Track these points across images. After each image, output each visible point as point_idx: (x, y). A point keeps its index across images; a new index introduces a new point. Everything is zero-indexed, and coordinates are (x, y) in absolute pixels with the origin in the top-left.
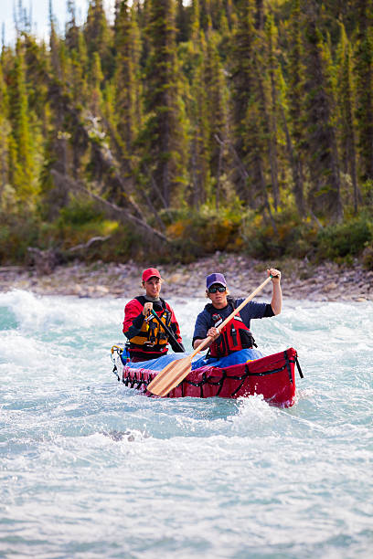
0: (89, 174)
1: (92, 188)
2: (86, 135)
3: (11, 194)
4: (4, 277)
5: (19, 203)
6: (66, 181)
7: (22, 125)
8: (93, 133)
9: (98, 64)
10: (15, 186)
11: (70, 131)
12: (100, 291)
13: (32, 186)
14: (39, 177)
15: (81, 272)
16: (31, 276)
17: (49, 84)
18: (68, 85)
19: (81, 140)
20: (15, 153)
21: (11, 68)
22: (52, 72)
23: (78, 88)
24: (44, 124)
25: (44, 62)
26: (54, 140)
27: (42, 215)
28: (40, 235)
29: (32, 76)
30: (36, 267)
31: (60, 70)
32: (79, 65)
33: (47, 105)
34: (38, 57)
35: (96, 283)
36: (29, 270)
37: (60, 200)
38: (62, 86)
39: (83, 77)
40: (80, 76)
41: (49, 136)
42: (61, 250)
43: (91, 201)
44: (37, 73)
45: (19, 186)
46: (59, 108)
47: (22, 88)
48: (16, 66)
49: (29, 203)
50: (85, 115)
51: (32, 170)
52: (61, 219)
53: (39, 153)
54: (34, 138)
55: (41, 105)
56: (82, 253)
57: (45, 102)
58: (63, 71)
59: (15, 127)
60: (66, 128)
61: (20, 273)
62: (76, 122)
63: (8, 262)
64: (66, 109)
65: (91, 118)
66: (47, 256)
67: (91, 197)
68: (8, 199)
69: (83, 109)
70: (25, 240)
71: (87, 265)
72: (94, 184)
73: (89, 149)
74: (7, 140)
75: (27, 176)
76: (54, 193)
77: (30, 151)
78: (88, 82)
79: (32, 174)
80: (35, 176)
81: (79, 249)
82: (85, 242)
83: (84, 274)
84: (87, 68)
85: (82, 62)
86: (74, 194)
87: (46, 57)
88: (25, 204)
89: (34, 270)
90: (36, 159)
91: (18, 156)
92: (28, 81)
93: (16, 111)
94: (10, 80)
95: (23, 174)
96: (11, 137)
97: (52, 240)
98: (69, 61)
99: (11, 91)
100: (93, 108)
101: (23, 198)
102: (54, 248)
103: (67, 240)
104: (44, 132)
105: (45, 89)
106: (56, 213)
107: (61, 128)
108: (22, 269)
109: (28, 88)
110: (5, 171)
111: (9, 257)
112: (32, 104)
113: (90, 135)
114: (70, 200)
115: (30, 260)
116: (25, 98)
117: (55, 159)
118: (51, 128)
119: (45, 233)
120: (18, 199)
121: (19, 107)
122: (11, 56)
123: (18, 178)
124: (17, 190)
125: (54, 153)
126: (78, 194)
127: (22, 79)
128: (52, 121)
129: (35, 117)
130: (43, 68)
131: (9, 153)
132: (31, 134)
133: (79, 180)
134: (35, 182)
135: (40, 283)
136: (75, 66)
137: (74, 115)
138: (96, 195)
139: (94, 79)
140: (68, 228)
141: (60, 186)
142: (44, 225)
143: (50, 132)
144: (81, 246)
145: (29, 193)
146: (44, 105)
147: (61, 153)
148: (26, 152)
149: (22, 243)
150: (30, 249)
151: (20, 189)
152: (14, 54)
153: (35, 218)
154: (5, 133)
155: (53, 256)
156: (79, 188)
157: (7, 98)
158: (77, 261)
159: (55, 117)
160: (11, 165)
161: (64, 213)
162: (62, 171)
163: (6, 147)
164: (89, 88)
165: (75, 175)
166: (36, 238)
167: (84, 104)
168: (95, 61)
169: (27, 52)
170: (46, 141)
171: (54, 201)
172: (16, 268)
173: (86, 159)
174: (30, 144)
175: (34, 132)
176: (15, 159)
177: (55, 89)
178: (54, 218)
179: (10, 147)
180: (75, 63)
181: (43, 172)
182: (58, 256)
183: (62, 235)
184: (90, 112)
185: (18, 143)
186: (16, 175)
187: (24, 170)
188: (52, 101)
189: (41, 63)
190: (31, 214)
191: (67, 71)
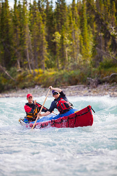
0: (111, 49)
1: (112, 54)
2: (110, 34)
3: (81, 57)
4: (79, 89)
5: (84, 61)
6: (102, 52)
7: (85, 31)
8: (112, 33)
9: (114, 6)
10: (82, 54)
11: (103, 33)
12: (115, 94)
13: (89, 54)
14: (91, 50)
15: (108, 87)
16: (89, 88)
17: (95, 15)
18: (102, 14)
19: (108, 36)
20: (82, 41)
21: (81, 9)
22: (96, 10)
23: (106, 16)
24: (93, 30)
25: (94, 6)
26: (97, 36)
27: (92, 65)
28: (92, 73)
29: (89, 12)
30: (90, 85)
31: (99, 9)
32: (107, 6)
33: (95, 23)
34: (91, 4)
35: (114, 91)
36: (88, 87)
37: (100, 59)
38: (100, 15)
39: (109, 11)
40: (107, 11)
41: (95, 35)
42: (100, 79)
43: (111, 59)
44: (91, 10)
45: (83, 54)
46: (99, 24)
47: (85, 16)
48: (83, 8)
49: (87, 60)
50: (109, 26)
51: (89, 48)
52: (100, 66)
53: (91, 41)
54: (89, 36)
55: (92, 23)
56: (108, 79)
57: (94, 21)
58: (101, 9)
59: (82, 31)
60: (102, 31)
61: (84, 87)
62: (105, 29)
63: (80, 83)
64: (102, 24)
65: (111, 27)
66: (95, 81)
67: (111, 58)
68: (79, 59)
69: (109, 24)
70: (86, 75)
71: (110, 84)
72: (112, 53)
73: (111, 39)
74: (79, 36)
75: (87, 50)
76: (97, 57)
77: (88, 41)
78: (110, 13)
79: (89, 49)
80: (90, 50)
81: (107, 78)
82: (109, 75)
83: (109, 88)
84: (110, 7)
85: (108, 5)
86: (105, 56)
87: (94, 4)
88: (86, 61)
89: (90, 86)
90: (90, 44)
91: (83, 43)
92: (87, 13)
93: (82, 25)
94: (80, 14)
95: (85, 49)
96: (81, 35)
97: (96, 74)
98: (103, 5)
99: (81, 18)
100: (112, 23)
101: (85, 59)
102: (98, 78)
103: (102, 75)
104: (93, 33)
105: (94, 16)
106: (98, 64)
107: (100, 31)
108: (85, 86)
109: (87, 16)
110: (78, 48)
111: (80, 81)
112: (89, 22)
113: (111, 33)
114: (103, 59)
115: (88, 83)
116: (86, 20)
117: (98, 43)
118: (96, 31)
119: (94, 72)
120: (84, 59)
121: (84, 24)
122: (80, 4)
123: (83, 51)
124: (83, 55)
125: (97, 41)
126: (106, 57)
127: (85, 13)
128: (97, 29)
129: (90, 27)
130: (93, 8)
131: (80, 41)
132: (88, 34)
133: (107, 52)
134: (90, 52)
135: (92, 91)
136: (106, 7)
137: (105, 26)
138: (114, 57)
139: (113, 12)
140: (102, 70)
141: (100, 54)
142: (93, 69)
143: (96, 33)
144: (108, 77)
145: (88, 57)
146: (93, 23)
147: (100, 41)
148: (86, 41)
149: (85, 76)
150: (88, 78)
151: (84, 55)
152: (82, 3)
153: (90, 66)
154: (78, 34)
155: (97, 81)
156: (106, 54)
157: (79, 20)
158: (106, 83)
159: (98, 27)
160: (81, 46)
161: (101, 64)
162: (100, 48)
163: (79, 39)
164: (111, 15)
165: (105, 49)
166: (90, 74)
167: (109, 22)
169: (87, 2)
170: (94, 36)
171: (97, 60)
172: (83, 86)
173: (109, 43)
174: (88, 38)
175: (90, 33)
176: (82, 44)
177: (97, 16)
178: (97, 66)
179: (80, 39)
180: (105, 6)
181: (93, 49)
182: (99, 81)
183: (100, 73)
184: (111, 25)
185: (83, 37)
186: (82, 50)
187: (86, 48)
188: (96, 21)
189: (92, 6)
190: (88, 65)
191: (102, 9)
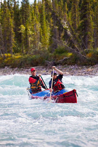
0: (64, 39)
1: (64, 43)
2: (63, 27)
3: (40, 45)
4: (39, 69)
5: (43, 47)
6: (57, 41)
7: (44, 24)
8: (65, 26)
9: (66, 6)
10: (41, 43)
11: (58, 26)
12: (67, 73)
13: (47, 42)
14: (49, 40)
15: (61, 68)
16: (46, 69)
17: (52, 12)
18: (57, 12)
19: (61, 29)
20: (42, 32)
21: (41, 7)
22: (53, 8)
23: (60, 13)
24: (50, 24)
25: (50, 5)
26: (53, 29)
27: (49, 51)
28: (49, 57)
29: (47, 10)
30: (48, 66)
31: (55, 8)
32: (61, 6)
33: (51, 18)
34: (49, 4)
35: (66, 71)
36: (46, 67)
37: (55, 47)
38: (56, 13)
39: (62, 10)
40: (61, 9)
41: (52, 27)
42: (55, 61)
43: (64, 47)
44: (48, 9)
45: (43, 42)
46: (55, 19)
47: (44, 13)
48: (42, 7)
49: (46, 47)
50: (62, 21)
51: (47, 38)
52: (55, 52)
53: (49, 32)
54: (47, 28)
55: (49, 18)
56: (61, 62)
58: (56, 8)
59: (42, 25)
60: (57, 25)
61: (43, 68)
62: (60, 23)
63: (40, 65)
64: (57, 19)
65: (64, 22)
66: (51, 63)
67: (64, 45)
68: (40, 46)
69: (62, 19)
70: (45, 58)
71: (63, 66)
72: (65, 42)
73: (64, 31)
74: (39, 29)
75: (45, 39)
76: (53, 45)
77: (46, 32)
78: (63, 11)
79: (47, 39)
80: (48, 39)
81: (61, 61)
82: (62, 59)
83: (62, 69)
84: (63, 7)
85: (61, 5)
86: (59, 44)
87: (51, 4)
89: (47, 67)
90: (48, 34)
91: (43, 34)
92: (45, 11)
93: (42, 20)
94: (40, 11)
95: (44, 39)
96: (41, 28)
97: (52, 58)
98: (58, 5)
99: (40, 14)
100: (65, 19)
101: (44, 46)
102: (53, 61)
103: (57, 59)
104: (50, 26)
105: (50, 13)
106: (54, 51)
107: (55, 25)
108: (44, 67)
109: (45, 13)
110: (39, 38)
111: (40, 63)
112: (47, 18)
113: (64, 27)
114: (58, 46)
115: (46, 64)
116: (45, 16)
117: (54, 34)
118: (52, 25)
119: (51, 56)
120: (43, 46)
122: (40, 4)
123: (42, 40)
124: (42, 44)
125: (53, 33)
126: (60, 45)
127: (44, 11)
128: (53, 23)
129: (48, 22)
130: (50, 8)
131: (40, 33)
132: (46, 27)
133: (60, 41)
134: (48, 41)
135: (49, 71)
136: (60, 7)
137: (59, 21)
138: (66, 45)
139: (65, 10)
140: (57, 55)
141: (55, 42)
142: (50, 54)
144: (61, 60)
145: (46, 44)
146: (50, 18)
147: (55, 33)
148: (45, 32)
149: (44, 59)
150: (46, 61)
151: (43, 43)
152: (41, 3)
153: (47, 52)
154: (39, 27)
155: (53, 63)
156: (60, 43)
157: (39, 16)
158: (60, 65)
159: (53, 22)
160: (40, 36)
161: (56, 51)
162: (56, 38)
163: (39, 31)
164: (63, 13)
165: (59, 39)
166: (48, 58)
167: (62, 18)
168: (65, 5)
169: (45, 2)
170: (51, 29)
171: (53, 47)
172: (42, 67)
173: (63, 34)
174: (46, 30)
175: (47, 26)
176: (42, 34)
177: (53, 14)
178: (53, 52)
179: (40, 31)
180: (60, 6)
181: (50, 38)
182: (54, 63)
183: (55, 57)
184: (64, 20)
185: (42, 30)
186: (42, 39)
187: (44, 38)
188: (52, 17)
189: (49, 6)
190: (46, 51)
191: (57, 8)
